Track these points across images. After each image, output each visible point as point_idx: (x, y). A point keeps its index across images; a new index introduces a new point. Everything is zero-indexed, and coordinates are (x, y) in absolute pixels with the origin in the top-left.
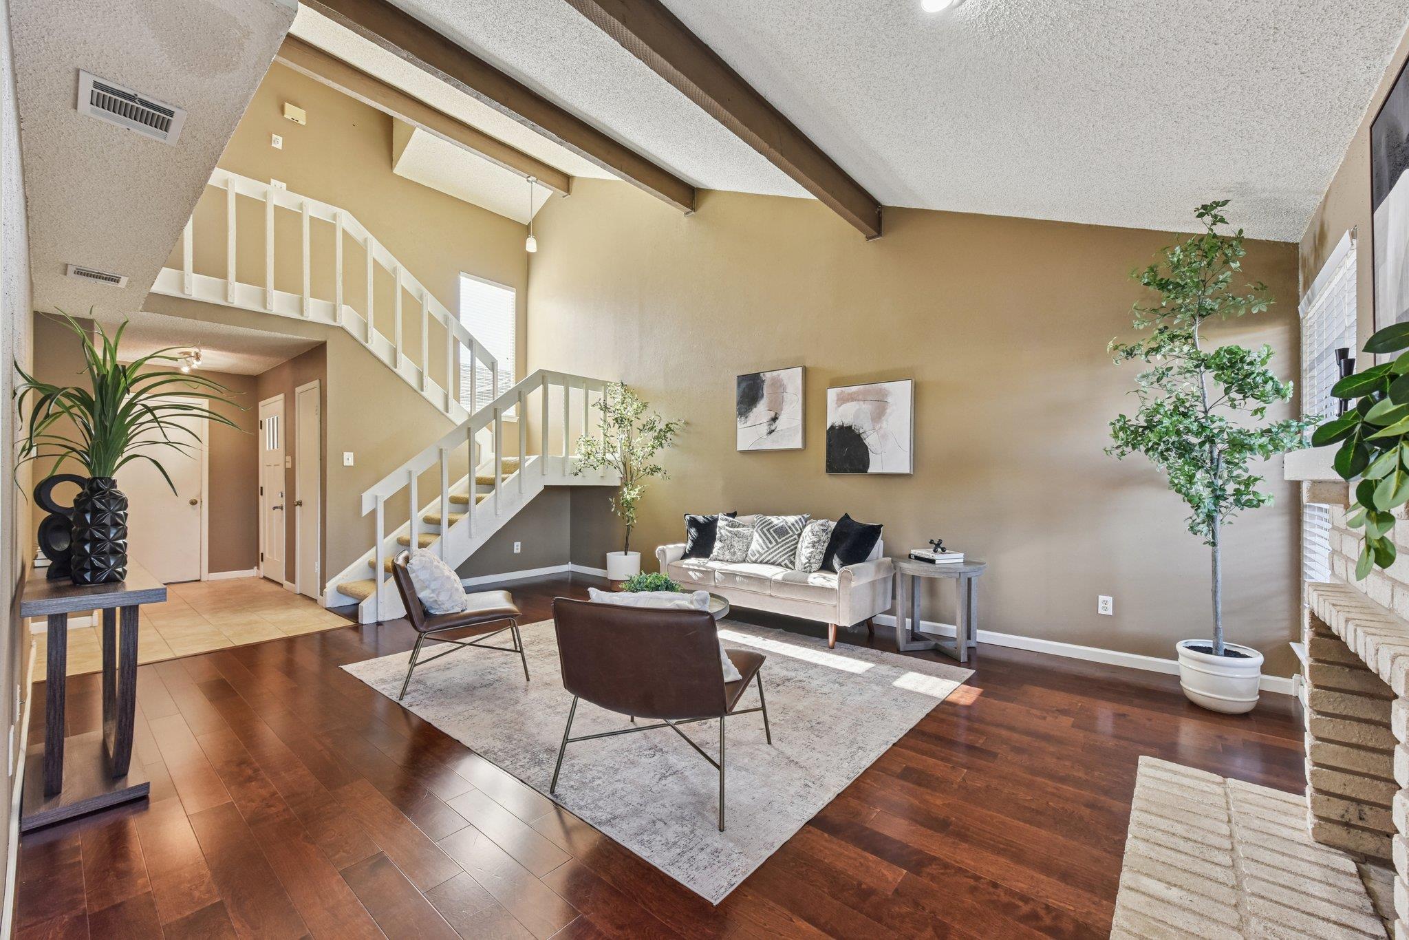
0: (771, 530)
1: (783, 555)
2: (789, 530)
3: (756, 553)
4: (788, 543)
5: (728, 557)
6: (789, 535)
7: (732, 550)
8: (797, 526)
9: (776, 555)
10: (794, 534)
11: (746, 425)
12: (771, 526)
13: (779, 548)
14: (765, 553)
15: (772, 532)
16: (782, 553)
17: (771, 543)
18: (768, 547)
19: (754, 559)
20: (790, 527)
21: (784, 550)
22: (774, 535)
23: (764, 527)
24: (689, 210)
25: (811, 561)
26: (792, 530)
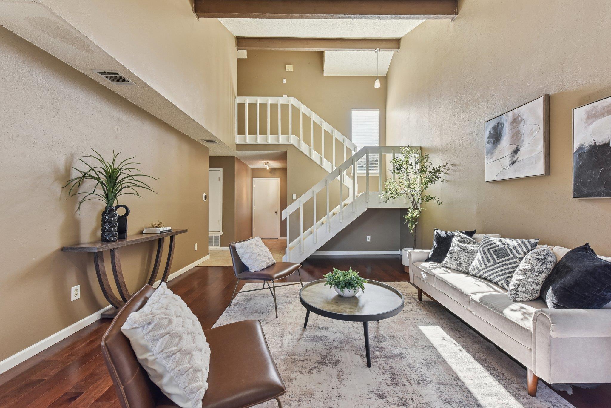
0: (491, 250)
1: (500, 275)
2: (510, 253)
3: (476, 269)
4: (506, 265)
5: (454, 266)
6: (508, 258)
7: (459, 262)
8: (519, 249)
9: (493, 274)
10: (515, 257)
11: (491, 160)
12: (492, 246)
13: (496, 268)
14: (482, 270)
15: (492, 252)
16: (499, 274)
17: (489, 261)
18: (486, 265)
19: (474, 273)
20: (511, 250)
21: (502, 270)
22: (493, 255)
23: (486, 246)
24: (452, 16)
25: (520, 289)
26: (513, 253)
